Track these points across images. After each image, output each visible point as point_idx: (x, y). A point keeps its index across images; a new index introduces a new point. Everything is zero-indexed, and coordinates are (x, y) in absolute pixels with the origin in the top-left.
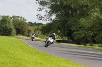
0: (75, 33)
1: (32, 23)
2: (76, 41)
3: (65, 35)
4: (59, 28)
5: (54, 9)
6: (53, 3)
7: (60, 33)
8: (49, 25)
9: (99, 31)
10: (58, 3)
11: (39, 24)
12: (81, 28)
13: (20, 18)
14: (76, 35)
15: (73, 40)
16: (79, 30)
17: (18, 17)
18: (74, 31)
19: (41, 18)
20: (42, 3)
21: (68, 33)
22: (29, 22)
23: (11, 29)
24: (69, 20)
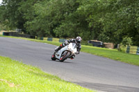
0: (28, 23)
2: (29, 33)
3: (15, 26)
4: (6, 17)
7: (8, 23)
9: (60, 20)
12: (36, 16)
14: (29, 25)
15: (25, 32)
16: (33, 19)
18: (27, 20)
21: (19, 23)
24: (20, 6)
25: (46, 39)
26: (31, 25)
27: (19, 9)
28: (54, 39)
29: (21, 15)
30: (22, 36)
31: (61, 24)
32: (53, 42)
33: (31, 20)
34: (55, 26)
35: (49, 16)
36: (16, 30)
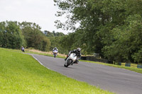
0: (106, 47)
1: (49, 32)
2: (107, 58)
3: (92, 50)
4: (84, 40)
5: (79, 14)
6: (78, 6)
7: (85, 47)
8: (72, 35)
9: (139, 45)
10: (85, 6)
11: (58, 34)
12: (114, 41)
13: (32, 25)
14: (107, 50)
15: (102, 57)
16: (111, 44)
17: (30, 24)
18: (105, 45)
19: (60, 26)
20: (63, 6)
21: (97, 47)
22: (46, 31)
23: (19, 39)
24: (98, 30)
25: (123, 64)
26: (109, 49)
27: (97, 33)
28: (132, 64)
29: (99, 39)
30: (99, 61)
31: (139, 49)
32: (131, 67)
33: (110, 44)
34: (134, 51)
35: (127, 41)
36: (94, 55)
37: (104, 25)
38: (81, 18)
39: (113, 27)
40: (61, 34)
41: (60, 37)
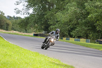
0: (51, 27)
1: (10, 17)
4: (36, 22)
5: (32, 3)
7: (37, 27)
8: (27, 19)
9: (75, 25)
11: (17, 18)
12: (57, 22)
14: (52, 29)
18: (51, 25)
19: (18, 12)
21: (45, 27)
22: (8, 16)
24: (46, 14)
25: (65, 39)
26: (54, 28)
27: (45, 16)
29: (46, 21)
31: (76, 28)
32: (70, 41)
33: (54, 24)
35: (67, 22)
36: (43, 32)
37: (50, 10)
38: (34, 6)
39: (57, 12)
40: (20, 18)
41: (19, 20)
